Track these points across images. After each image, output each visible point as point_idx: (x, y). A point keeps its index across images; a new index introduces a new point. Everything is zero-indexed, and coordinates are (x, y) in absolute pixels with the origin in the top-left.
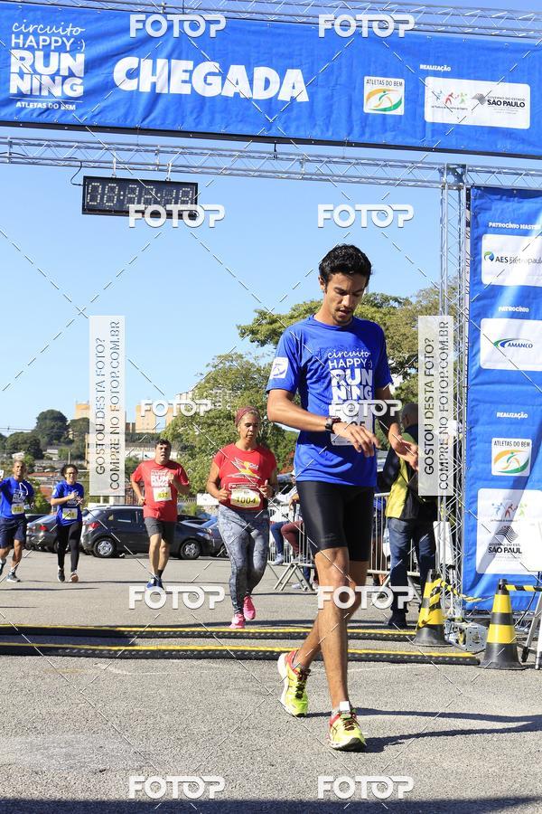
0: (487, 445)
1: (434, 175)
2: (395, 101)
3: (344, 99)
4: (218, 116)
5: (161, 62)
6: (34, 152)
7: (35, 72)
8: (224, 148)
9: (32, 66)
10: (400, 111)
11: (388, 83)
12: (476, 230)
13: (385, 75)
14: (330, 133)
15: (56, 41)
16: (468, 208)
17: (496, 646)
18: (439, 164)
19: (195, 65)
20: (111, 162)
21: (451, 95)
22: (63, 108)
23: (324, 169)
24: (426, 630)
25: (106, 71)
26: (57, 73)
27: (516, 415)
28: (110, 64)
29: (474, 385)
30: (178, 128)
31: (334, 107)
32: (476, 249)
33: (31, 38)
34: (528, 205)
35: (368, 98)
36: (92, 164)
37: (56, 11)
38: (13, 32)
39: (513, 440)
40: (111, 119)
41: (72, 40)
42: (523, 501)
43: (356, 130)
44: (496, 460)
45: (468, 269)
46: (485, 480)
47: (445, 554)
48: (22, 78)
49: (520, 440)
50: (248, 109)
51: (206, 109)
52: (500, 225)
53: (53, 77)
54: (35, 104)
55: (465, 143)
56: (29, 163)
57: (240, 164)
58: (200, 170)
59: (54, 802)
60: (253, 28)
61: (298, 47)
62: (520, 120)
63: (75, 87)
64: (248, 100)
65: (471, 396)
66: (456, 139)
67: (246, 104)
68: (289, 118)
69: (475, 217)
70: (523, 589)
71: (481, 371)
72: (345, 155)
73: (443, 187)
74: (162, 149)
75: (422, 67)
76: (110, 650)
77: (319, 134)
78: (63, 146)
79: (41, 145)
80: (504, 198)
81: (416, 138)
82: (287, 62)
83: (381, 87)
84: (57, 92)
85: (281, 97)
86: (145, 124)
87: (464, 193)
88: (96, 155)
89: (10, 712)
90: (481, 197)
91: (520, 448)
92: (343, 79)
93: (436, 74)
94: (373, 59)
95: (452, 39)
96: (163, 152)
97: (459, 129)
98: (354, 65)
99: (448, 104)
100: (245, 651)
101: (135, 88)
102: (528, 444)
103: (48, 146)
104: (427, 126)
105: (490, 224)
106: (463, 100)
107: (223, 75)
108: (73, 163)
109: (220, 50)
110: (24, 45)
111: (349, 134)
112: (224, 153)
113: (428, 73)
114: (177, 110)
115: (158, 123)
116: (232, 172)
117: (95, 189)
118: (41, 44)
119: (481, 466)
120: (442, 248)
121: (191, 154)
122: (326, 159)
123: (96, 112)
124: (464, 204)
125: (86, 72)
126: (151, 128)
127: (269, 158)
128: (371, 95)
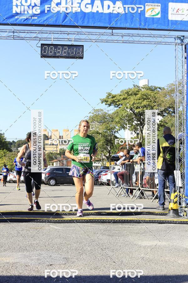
1: (172, 40)
2: (157, 13)
4: (91, 20)
6: (22, 35)
7: (22, 5)
8: (93, 32)
9: (21, 2)
10: (159, 16)
11: (155, 6)
13: (153, 3)
14: (133, 25)
16: (186, 52)
18: (175, 36)
20: (51, 38)
21: (178, 9)
22: (33, 18)
23: (131, 39)
24: (172, 211)
25: (49, 4)
26: (30, 5)
28: (50, 1)
35: (147, 12)
36: (44, 39)
40: (51, 22)
43: (143, 24)
45: (186, 75)
47: (179, 183)
48: (17, 7)
50: (102, 17)
51: (86, 17)
53: (29, 7)
54: (22, 17)
55: (184, 27)
56: (21, 39)
58: (84, 40)
59: (33, 277)
63: (37, 10)
64: (102, 13)
65: (187, 123)
66: (181, 26)
67: (101, 15)
73: (176, 44)
74: (70, 33)
76: (54, 220)
77: (129, 25)
78: (33, 33)
79: (25, 32)
81: (165, 26)
83: (152, 7)
84: (30, 12)
86: (63, 24)
87: (184, 46)
88: (45, 36)
89: (17, 243)
92: (137, 4)
93: (173, 1)
97: (182, 22)
99: (177, 13)
100: (104, 220)
103: (28, 33)
104: (170, 21)
106: (183, 11)
108: (37, 39)
111: (140, 25)
112: (93, 33)
113: (169, 1)
114: (75, 17)
115: (68, 22)
117: (45, 48)
120: (176, 68)
121: (81, 34)
122: (131, 35)
123: (45, 19)
124: (184, 51)
125: (41, 4)
126: (65, 25)
127: (110, 35)
128: (148, 10)
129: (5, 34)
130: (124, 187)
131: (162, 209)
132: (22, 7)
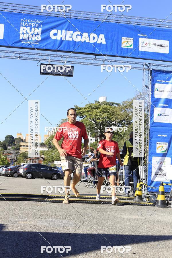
0: (155, 144)
1: (142, 66)
2: (130, 45)
3: (116, 43)
5: (64, 31)
6: (26, 56)
7: (27, 33)
8: (81, 56)
9: (26, 31)
10: (132, 47)
11: (129, 39)
12: (153, 82)
13: (128, 37)
14: (112, 53)
15: (33, 24)
16: (151, 76)
17: (160, 201)
18: (143, 63)
19: (73, 32)
20: (49, 60)
21: (146, 43)
22: (35, 43)
23: (110, 63)
24: (137, 197)
25: (48, 33)
26: (34, 33)
27: (164, 136)
28: (49, 31)
29: (152, 127)
30: (68, 50)
31: (113, 46)
32: (153, 88)
33: (26, 23)
34: (168, 75)
35: (123, 43)
36: (43, 60)
37: (34, 16)
38: (21, 22)
39: (162, 143)
40: (49, 47)
41: (38, 24)
42: (165, 161)
43: (119, 52)
44: (158, 149)
45: (151, 93)
46: (154, 154)
47: (142, 175)
48: (23, 35)
49: (165, 143)
50: (89, 45)
51: (76, 45)
52: (160, 81)
53: (32, 35)
54: (27, 42)
55: (150, 57)
56: (25, 59)
57: (85, 61)
58: (74, 63)
60: (90, 22)
61: (103, 28)
62: (166, 51)
63: (39, 38)
65: (151, 130)
66: (148, 56)
67: (88, 44)
68: (100, 48)
69: (153, 78)
70: (168, 185)
71: (154, 123)
72: (116, 60)
73: (144, 69)
74: (63, 56)
75: (139, 35)
76: (49, 200)
77: (109, 53)
78: (35, 55)
79: (28, 54)
80: (161, 73)
81: (136, 55)
82: (100, 32)
83: (127, 40)
84: (33, 39)
85: (98, 42)
86: (59, 49)
87: (150, 71)
90: (155, 73)
91: (165, 145)
92: (116, 38)
93: (142, 37)
94: (124, 32)
95: (147, 27)
96: (63, 57)
97: (149, 53)
98: (119, 34)
99: (146, 46)
101: (56, 38)
102: (167, 144)
103: (30, 54)
104: (140, 52)
105: (157, 80)
107: (81, 36)
108: (37, 60)
109: (80, 28)
110: (24, 25)
111: (117, 54)
112: (81, 58)
113: (140, 37)
114: (68, 45)
115: (62, 48)
116: (83, 64)
118: (29, 25)
119: (153, 150)
121: (72, 58)
122: (110, 61)
123: (45, 45)
124: (150, 75)
125: (42, 34)
126: (60, 50)
127: (94, 60)
128: (124, 42)
129: (13, 55)
130: (93, 180)
131: (128, 196)
132: (28, 35)
